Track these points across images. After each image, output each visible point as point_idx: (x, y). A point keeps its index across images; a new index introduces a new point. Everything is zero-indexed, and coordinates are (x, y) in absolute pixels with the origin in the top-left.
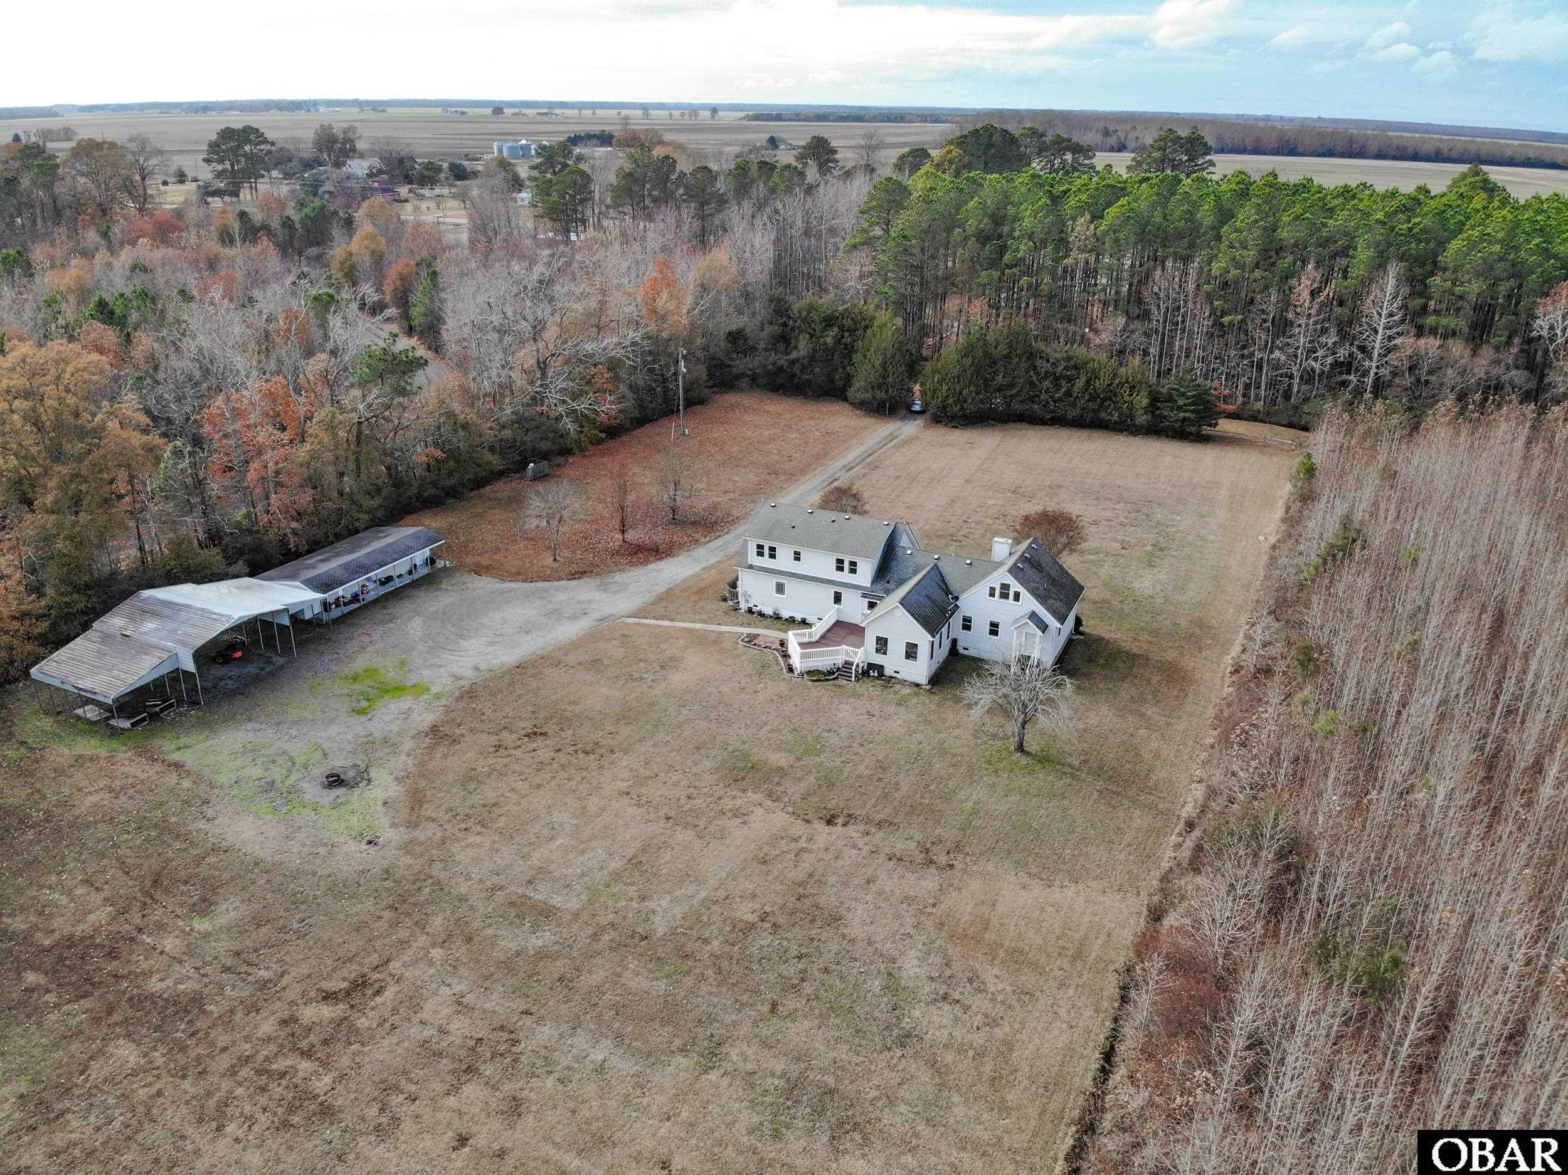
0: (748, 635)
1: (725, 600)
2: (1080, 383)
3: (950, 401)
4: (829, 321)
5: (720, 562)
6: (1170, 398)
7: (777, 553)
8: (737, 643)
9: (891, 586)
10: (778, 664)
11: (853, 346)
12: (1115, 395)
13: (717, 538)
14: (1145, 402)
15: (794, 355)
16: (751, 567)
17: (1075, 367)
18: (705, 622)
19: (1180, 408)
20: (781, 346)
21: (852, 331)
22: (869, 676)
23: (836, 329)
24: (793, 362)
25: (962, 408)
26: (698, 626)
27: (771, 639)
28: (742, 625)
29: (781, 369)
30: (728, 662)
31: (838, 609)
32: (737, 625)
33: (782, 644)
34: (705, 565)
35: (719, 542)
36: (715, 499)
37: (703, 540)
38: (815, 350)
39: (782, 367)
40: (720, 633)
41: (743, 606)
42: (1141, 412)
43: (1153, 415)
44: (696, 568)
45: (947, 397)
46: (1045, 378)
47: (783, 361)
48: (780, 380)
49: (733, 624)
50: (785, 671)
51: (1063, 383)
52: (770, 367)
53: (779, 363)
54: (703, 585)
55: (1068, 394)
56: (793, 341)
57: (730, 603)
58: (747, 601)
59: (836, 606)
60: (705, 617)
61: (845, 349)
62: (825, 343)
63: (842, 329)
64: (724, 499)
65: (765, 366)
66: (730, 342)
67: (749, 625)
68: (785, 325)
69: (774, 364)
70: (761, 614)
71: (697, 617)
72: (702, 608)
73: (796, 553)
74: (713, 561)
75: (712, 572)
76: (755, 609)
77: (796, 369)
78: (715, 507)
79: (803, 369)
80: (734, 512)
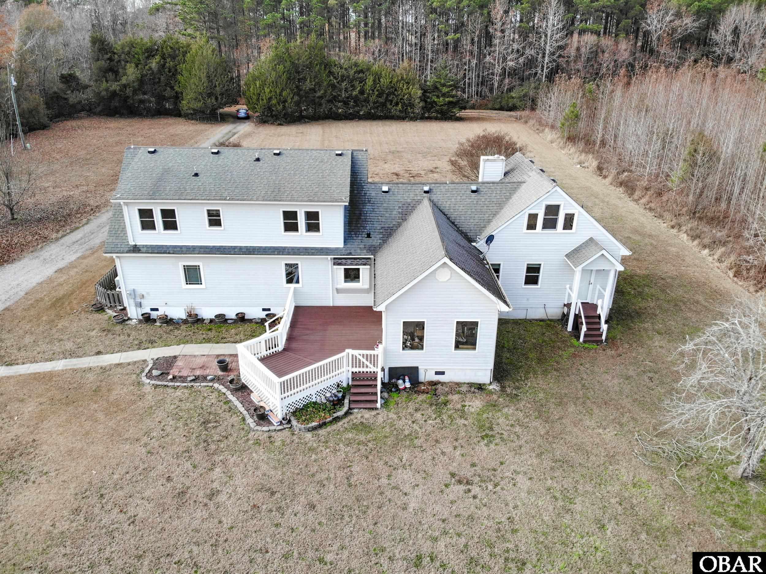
0: (157, 363)
1: (100, 309)
2: (370, 82)
3: (274, 102)
4: (150, 52)
5: (83, 257)
6: (436, 88)
7: (179, 219)
8: (140, 384)
9: (375, 240)
10: (232, 410)
11: (176, 70)
12: (396, 90)
13: (72, 231)
14: (420, 93)
15: (124, 80)
16: (136, 249)
17: (362, 71)
18: (72, 354)
19: (444, 95)
20: (111, 75)
21: (173, 57)
22: (398, 390)
23: (158, 58)
24: (125, 86)
25: (284, 107)
26: (59, 365)
27: (200, 361)
28: (140, 346)
29: (114, 94)
30: (132, 433)
31: (295, 290)
32: (130, 348)
33: (224, 366)
34: (61, 264)
35: (77, 235)
36: (65, 193)
37: (54, 236)
38: (142, 76)
39: (115, 91)
40: (104, 370)
41: (134, 313)
42: (417, 101)
43: (426, 102)
44: (49, 271)
45: (270, 99)
46: (343, 81)
47: (115, 86)
48: (115, 103)
49: (123, 348)
50: (250, 421)
51: (357, 83)
52: (104, 93)
53: (111, 89)
54: (61, 292)
55: (362, 92)
56: (120, 70)
57: (111, 313)
58: (140, 305)
59: (293, 286)
60: (69, 345)
61: (170, 72)
62: (151, 68)
63: (163, 57)
64: (76, 193)
65: (99, 93)
66: (63, 82)
67: (152, 343)
68: (111, 59)
69: (107, 90)
70: (167, 321)
71: (56, 348)
72: (63, 330)
73: (210, 213)
74: (73, 257)
75: (72, 272)
76: (154, 315)
77: (129, 91)
78: (67, 200)
79: (135, 92)
80: (92, 202)
